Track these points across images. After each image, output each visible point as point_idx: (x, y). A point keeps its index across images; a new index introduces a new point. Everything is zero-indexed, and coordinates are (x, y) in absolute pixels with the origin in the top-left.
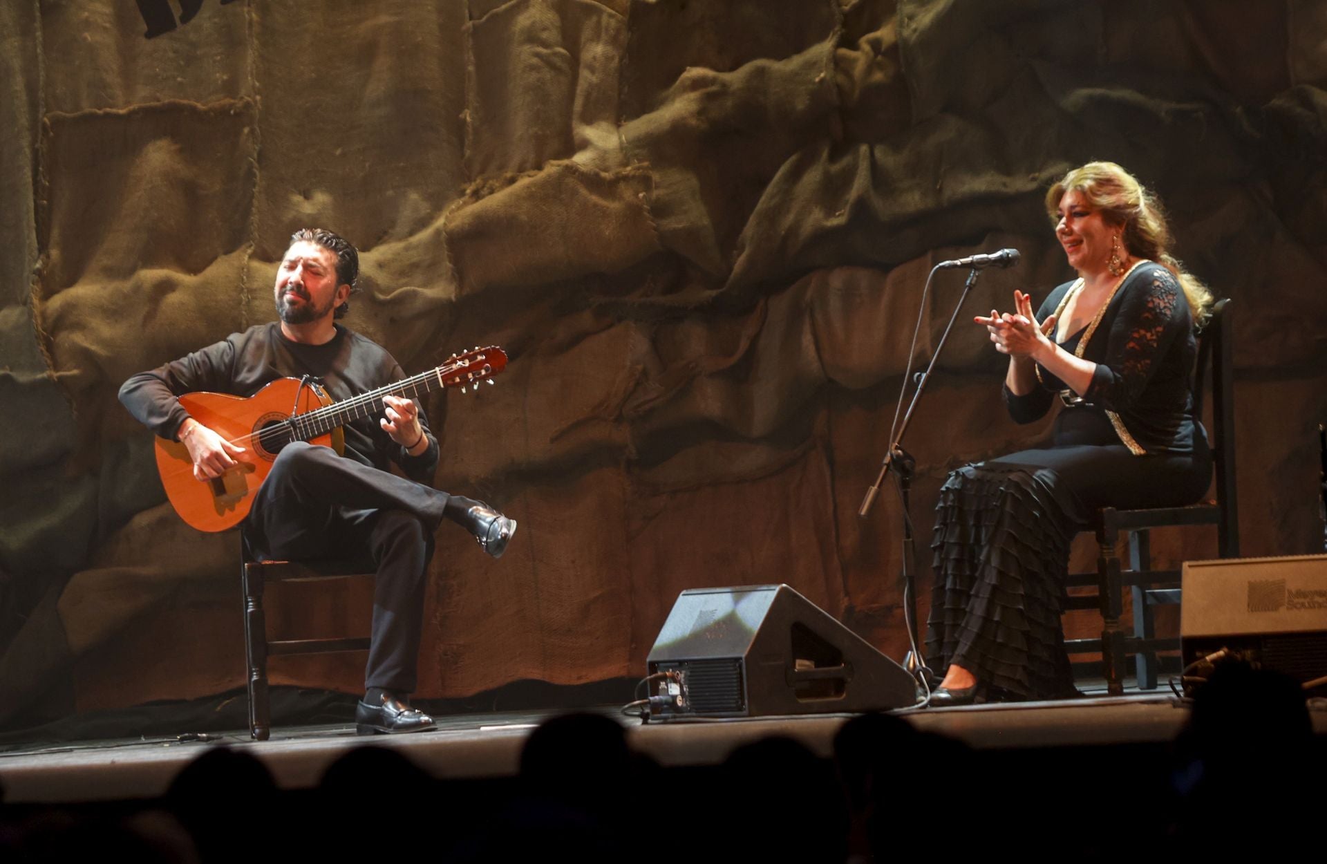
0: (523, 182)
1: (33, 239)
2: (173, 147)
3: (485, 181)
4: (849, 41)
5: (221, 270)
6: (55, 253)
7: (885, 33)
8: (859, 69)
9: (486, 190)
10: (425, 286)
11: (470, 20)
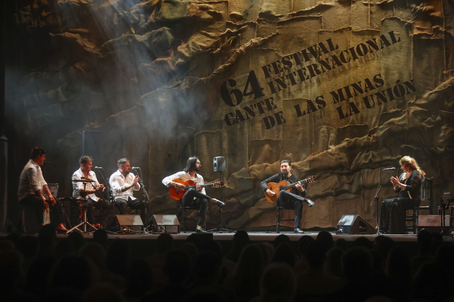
0: (320, 153)
1: (248, 158)
2: (269, 145)
3: (315, 153)
4: (370, 136)
5: (275, 164)
6: (251, 160)
7: (375, 135)
8: (371, 140)
9: (315, 154)
10: (305, 168)
11: (314, 129)
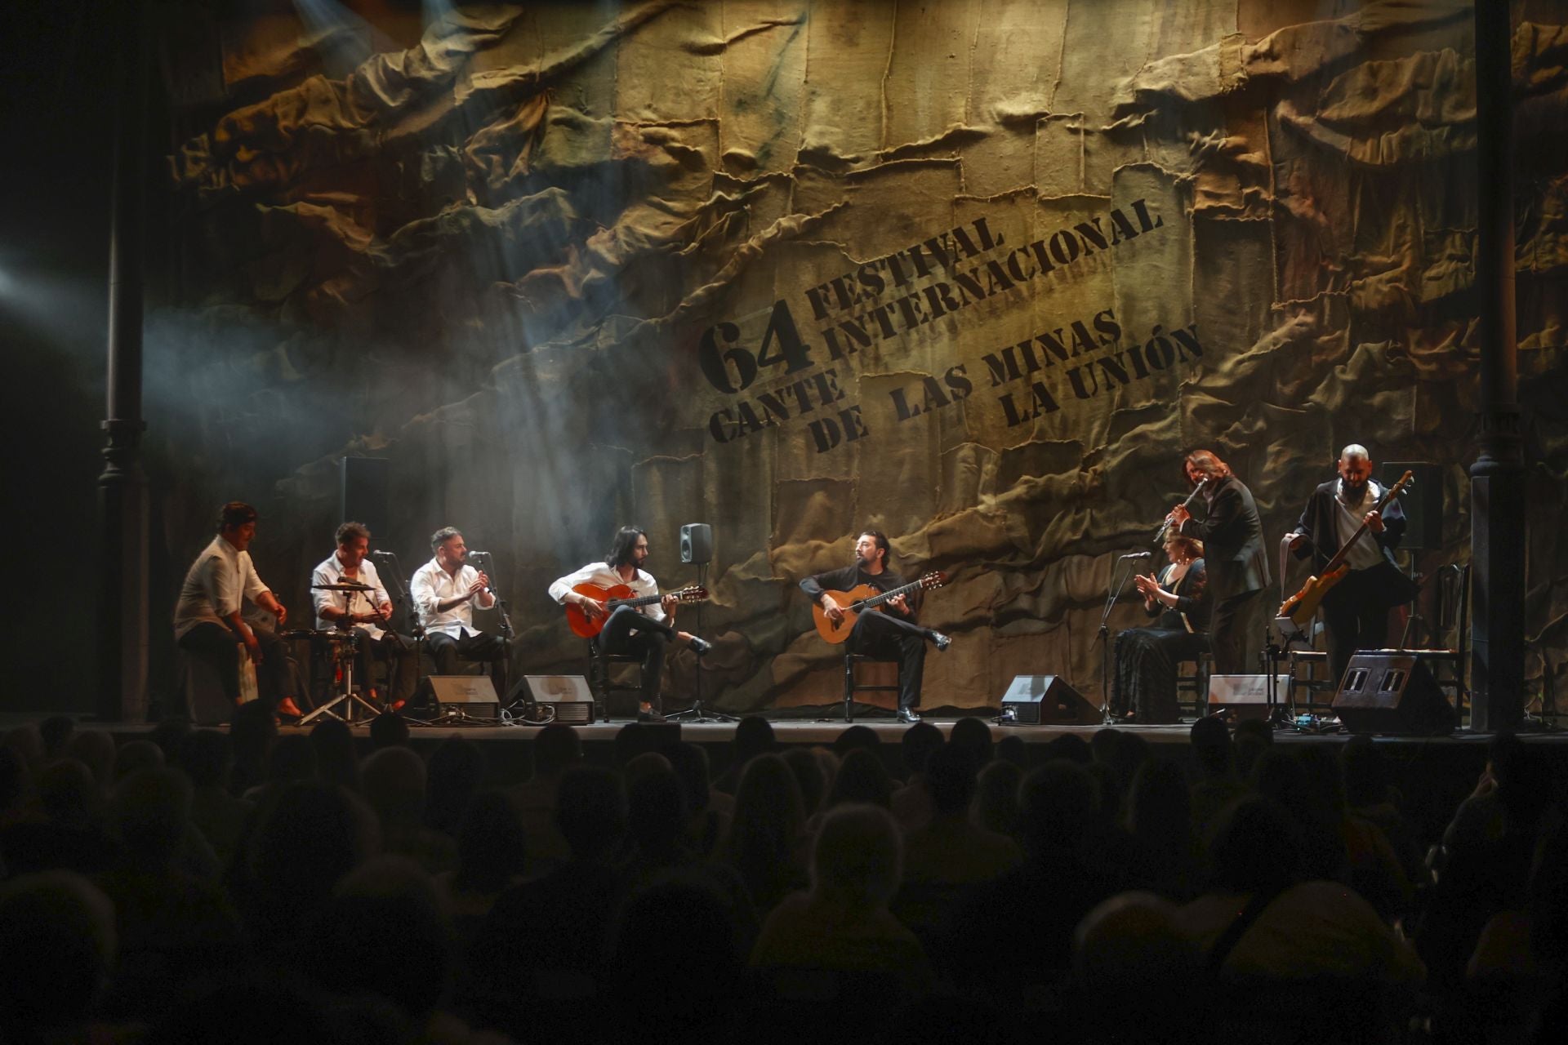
0: (958, 515)
1: (770, 526)
2: (825, 495)
3: (943, 514)
4: (1085, 469)
5: (840, 542)
6: (777, 532)
7: (1099, 467)
8: (1088, 480)
9: (943, 518)
10: (918, 552)
11: (941, 452)
